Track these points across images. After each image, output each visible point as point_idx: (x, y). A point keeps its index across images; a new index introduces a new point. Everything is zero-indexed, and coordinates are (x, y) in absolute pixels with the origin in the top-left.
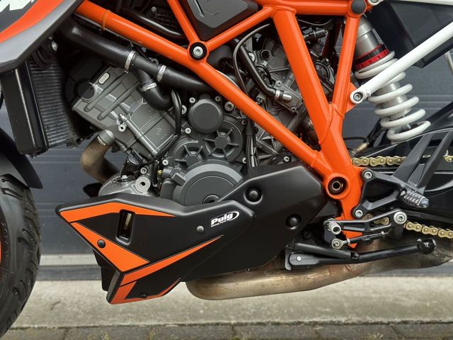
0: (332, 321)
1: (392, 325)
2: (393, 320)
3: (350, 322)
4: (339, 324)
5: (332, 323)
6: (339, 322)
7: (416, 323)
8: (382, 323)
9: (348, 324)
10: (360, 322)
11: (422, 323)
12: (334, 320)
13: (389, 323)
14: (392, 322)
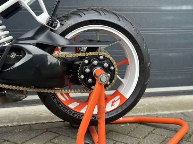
0: (5, 126)
1: (31, 125)
2: (32, 123)
3: (13, 125)
4: (8, 127)
5: (5, 127)
6: (8, 126)
7: (42, 123)
8: (27, 125)
9: (12, 126)
10: (17, 125)
11: (44, 123)
12: (6, 125)
13: (30, 124)
14: (31, 124)
